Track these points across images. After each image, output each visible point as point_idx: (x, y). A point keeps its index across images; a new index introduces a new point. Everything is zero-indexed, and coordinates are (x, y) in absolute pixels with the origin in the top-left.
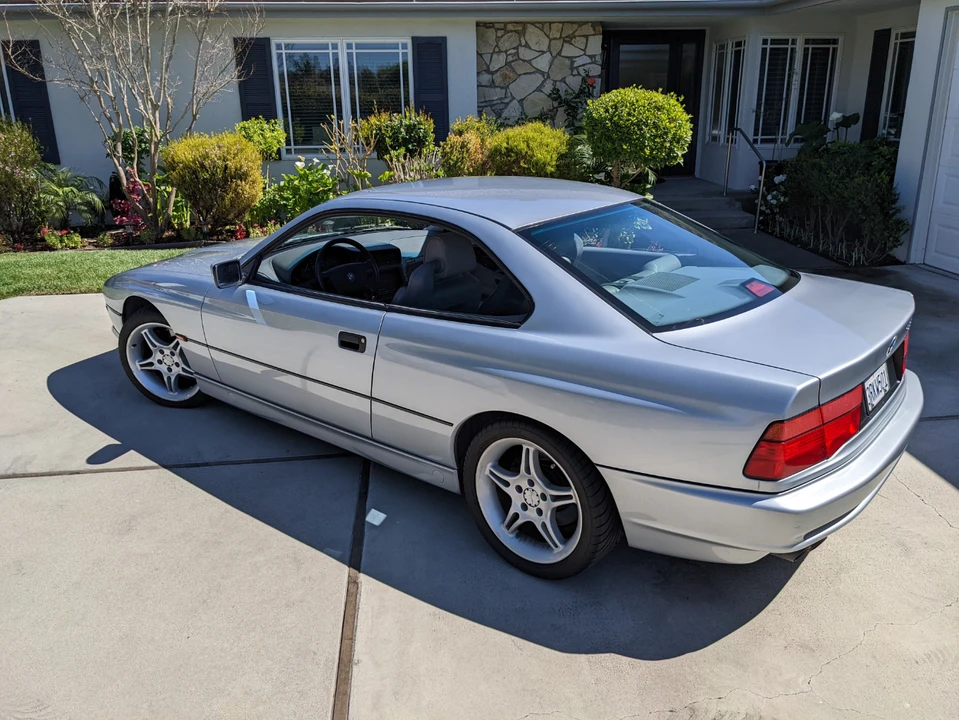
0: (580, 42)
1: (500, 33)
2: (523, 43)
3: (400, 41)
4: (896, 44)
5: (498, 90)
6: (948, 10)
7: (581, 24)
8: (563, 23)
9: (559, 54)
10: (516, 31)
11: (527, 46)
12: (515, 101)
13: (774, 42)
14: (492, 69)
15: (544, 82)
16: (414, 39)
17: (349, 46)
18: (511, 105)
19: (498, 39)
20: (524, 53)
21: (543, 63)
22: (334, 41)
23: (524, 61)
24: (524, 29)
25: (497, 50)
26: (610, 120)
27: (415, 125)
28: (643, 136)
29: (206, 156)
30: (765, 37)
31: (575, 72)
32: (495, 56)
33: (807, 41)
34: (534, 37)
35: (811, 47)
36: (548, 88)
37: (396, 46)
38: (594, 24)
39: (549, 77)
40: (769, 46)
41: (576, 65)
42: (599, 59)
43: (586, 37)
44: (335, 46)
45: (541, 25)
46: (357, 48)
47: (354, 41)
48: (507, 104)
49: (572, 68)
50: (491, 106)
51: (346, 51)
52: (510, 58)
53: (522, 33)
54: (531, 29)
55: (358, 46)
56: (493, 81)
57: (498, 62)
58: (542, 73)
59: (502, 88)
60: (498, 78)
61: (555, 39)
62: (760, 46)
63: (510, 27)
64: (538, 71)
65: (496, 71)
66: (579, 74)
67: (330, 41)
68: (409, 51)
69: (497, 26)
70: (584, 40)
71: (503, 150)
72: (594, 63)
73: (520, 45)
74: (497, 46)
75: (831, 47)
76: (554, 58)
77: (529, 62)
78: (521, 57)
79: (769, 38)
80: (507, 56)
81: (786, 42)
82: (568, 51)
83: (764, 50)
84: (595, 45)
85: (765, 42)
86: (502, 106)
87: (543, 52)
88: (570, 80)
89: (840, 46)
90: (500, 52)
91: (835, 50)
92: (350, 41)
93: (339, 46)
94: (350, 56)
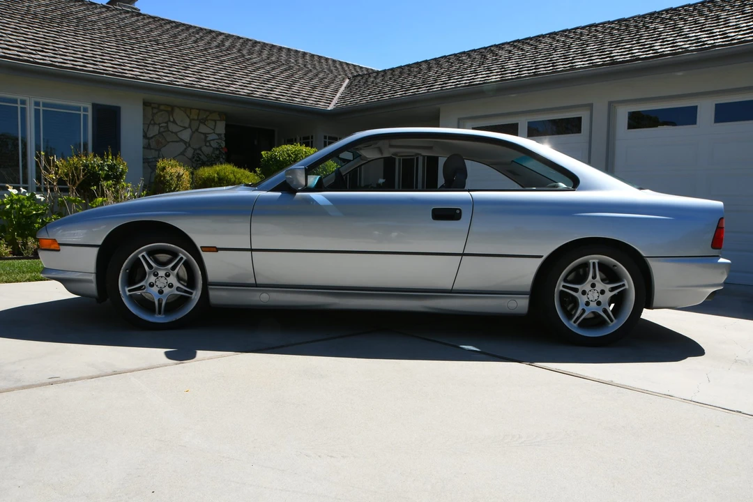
0: (211, 124)
1: (155, 111)
2: (172, 119)
3: (82, 105)
5: (153, 151)
7: (211, 112)
8: (199, 110)
9: (197, 130)
10: (167, 111)
11: (174, 122)
14: (148, 136)
15: (186, 149)
16: (95, 106)
17: (37, 104)
19: (154, 115)
20: (172, 127)
21: (186, 135)
22: (23, 98)
23: (172, 132)
24: (173, 109)
25: (152, 122)
30: (325, 134)
31: (208, 144)
32: (151, 126)
34: (179, 116)
36: (190, 153)
37: (79, 109)
38: (220, 114)
39: (189, 145)
40: (328, 140)
41: (208, 139)
42: (223, 136)
43: (215, 121)
44: (23, 102)
45: (187, 110)
46: (43, 106)
47: (42, 100)
49: (206, 141)
50: (148, 162)
51: (33, 107)
52: (162, 129)
53: (171, 112)
54: (177, 111)
55: (45, 105)
56: (149, 145)
57: (154, 131)
58: (185, 143)
59: (156, 150)
60: (153, 144)
61: (193, 119)
63: (162, 107)
64: (182, 140)
65: (152, 138)
66: (211, 146)
67: (19, 97)
68: (90, 114)
69: (153, 105)
70: (213, 123)
72: (221, 139)
73: (169, 121)
74: (153, 120)
76: (193, 132)
77: (176, 133)
78: (170, 129)
79: (328, 135)
80: (160, 127)
82: (203, 129)
83: (325, 142)
84: (221, 128)
85: (325, 137)
87: (185, 128)
88: (205, 149)
90: (155, 124)
92: (38, 100)
93: (28, 102)
94: (37, 112)
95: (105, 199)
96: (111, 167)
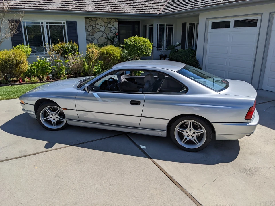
0: (112, 23)
1: (90, 20)
2: (97, 23)
3: (62, 22)
4: (188, 26)
5: (91, 36)
6: (206, 19)
7: (112, 19)
8: (107, 18)
9: (107, 27)
10: (95, 20)
11: (98, 24)
12: (96, 39)
13: (160, 25)
14: (89, 30)
15: (103, 34)
16: (67, 21)
17: (47, 23)
18: (95, 40)
19: (90, 22)
20: (97, 26)
21: (103, 29)
22: (42, 21)
23: (97, 28)
24: (97, 19)
25: (90, 25)
26: (134, 45)
27: (73, 46)
28: (143, 49)
29: (10, 57)
30: (158, 24)
31: (111, 32)
32: (89, 27)
33: (167, 25)
34: (100, 22)
35: (168, 26)
36: (105, 36)
37: (61, 23)
38: (115, 19)
39: (104, 33)
40: (158, 26)
41: (111, 30)
42: (117, 28)
43: (114, 22)
44: (42, 23)
45: (101, 19)
46: (49, 24)
47: (48, 21)
48: (94, 40)
49: (110, 31)
50: (89, 41)
51: (46, 24)
52: (94, 28)
53: (96, 21)
54: (99, 20)
55: (50, 23)
56: (89, 34)
57: (90, 28)
58: (103, 32)
59: (92, 36)
60: (91, 34)
61: (105, 23)
62: (157, 26)
63: (93, 19)
64: (101, 31)
65: (90, 31)
66: (112, 32)
67: (40, 21)
68: (65, 25)
69: (89, 18)
70: (113, 23)
71: (105, 53)
72: (116, 29)
73: (96, 24)
74: (90, 24)
75: (172, 26)
76: (105, 28)
77: (99, 29)
78: (96, 27)
79: (159, 24)
80: (93, 27)
81: (162, 25)
82: (109, 26)
83: (158, 27)
84: (116, 25)
85: (158, 25)
86: (92, 41)
87: (103, 26)
88: (110, 34)
89: (174, 26)
90: (91, 26)
91: (173, 27)
92: (47, 21)
93: (43, 23)
94: (47, 26)
95: (69, 60)
96: (72, 47)
